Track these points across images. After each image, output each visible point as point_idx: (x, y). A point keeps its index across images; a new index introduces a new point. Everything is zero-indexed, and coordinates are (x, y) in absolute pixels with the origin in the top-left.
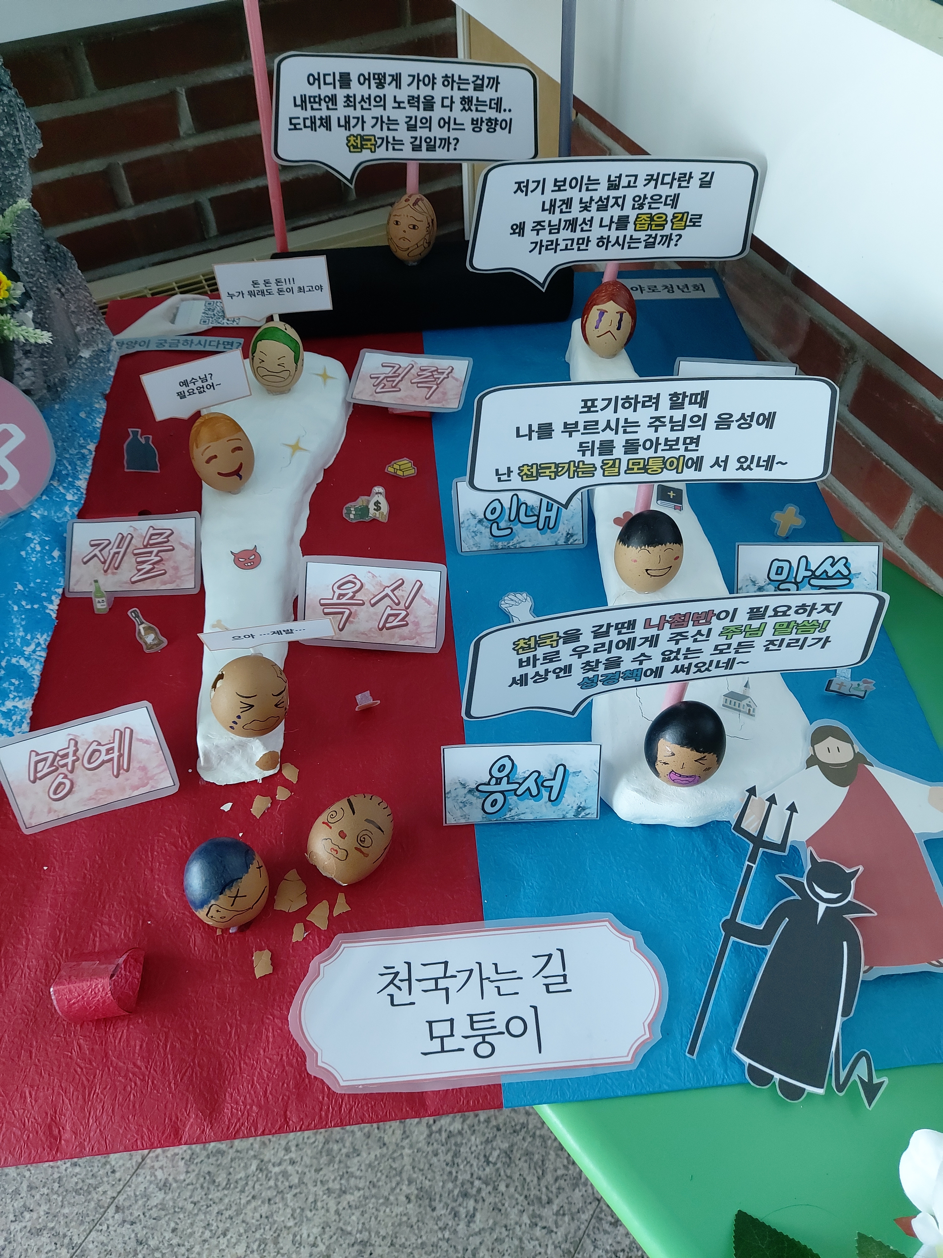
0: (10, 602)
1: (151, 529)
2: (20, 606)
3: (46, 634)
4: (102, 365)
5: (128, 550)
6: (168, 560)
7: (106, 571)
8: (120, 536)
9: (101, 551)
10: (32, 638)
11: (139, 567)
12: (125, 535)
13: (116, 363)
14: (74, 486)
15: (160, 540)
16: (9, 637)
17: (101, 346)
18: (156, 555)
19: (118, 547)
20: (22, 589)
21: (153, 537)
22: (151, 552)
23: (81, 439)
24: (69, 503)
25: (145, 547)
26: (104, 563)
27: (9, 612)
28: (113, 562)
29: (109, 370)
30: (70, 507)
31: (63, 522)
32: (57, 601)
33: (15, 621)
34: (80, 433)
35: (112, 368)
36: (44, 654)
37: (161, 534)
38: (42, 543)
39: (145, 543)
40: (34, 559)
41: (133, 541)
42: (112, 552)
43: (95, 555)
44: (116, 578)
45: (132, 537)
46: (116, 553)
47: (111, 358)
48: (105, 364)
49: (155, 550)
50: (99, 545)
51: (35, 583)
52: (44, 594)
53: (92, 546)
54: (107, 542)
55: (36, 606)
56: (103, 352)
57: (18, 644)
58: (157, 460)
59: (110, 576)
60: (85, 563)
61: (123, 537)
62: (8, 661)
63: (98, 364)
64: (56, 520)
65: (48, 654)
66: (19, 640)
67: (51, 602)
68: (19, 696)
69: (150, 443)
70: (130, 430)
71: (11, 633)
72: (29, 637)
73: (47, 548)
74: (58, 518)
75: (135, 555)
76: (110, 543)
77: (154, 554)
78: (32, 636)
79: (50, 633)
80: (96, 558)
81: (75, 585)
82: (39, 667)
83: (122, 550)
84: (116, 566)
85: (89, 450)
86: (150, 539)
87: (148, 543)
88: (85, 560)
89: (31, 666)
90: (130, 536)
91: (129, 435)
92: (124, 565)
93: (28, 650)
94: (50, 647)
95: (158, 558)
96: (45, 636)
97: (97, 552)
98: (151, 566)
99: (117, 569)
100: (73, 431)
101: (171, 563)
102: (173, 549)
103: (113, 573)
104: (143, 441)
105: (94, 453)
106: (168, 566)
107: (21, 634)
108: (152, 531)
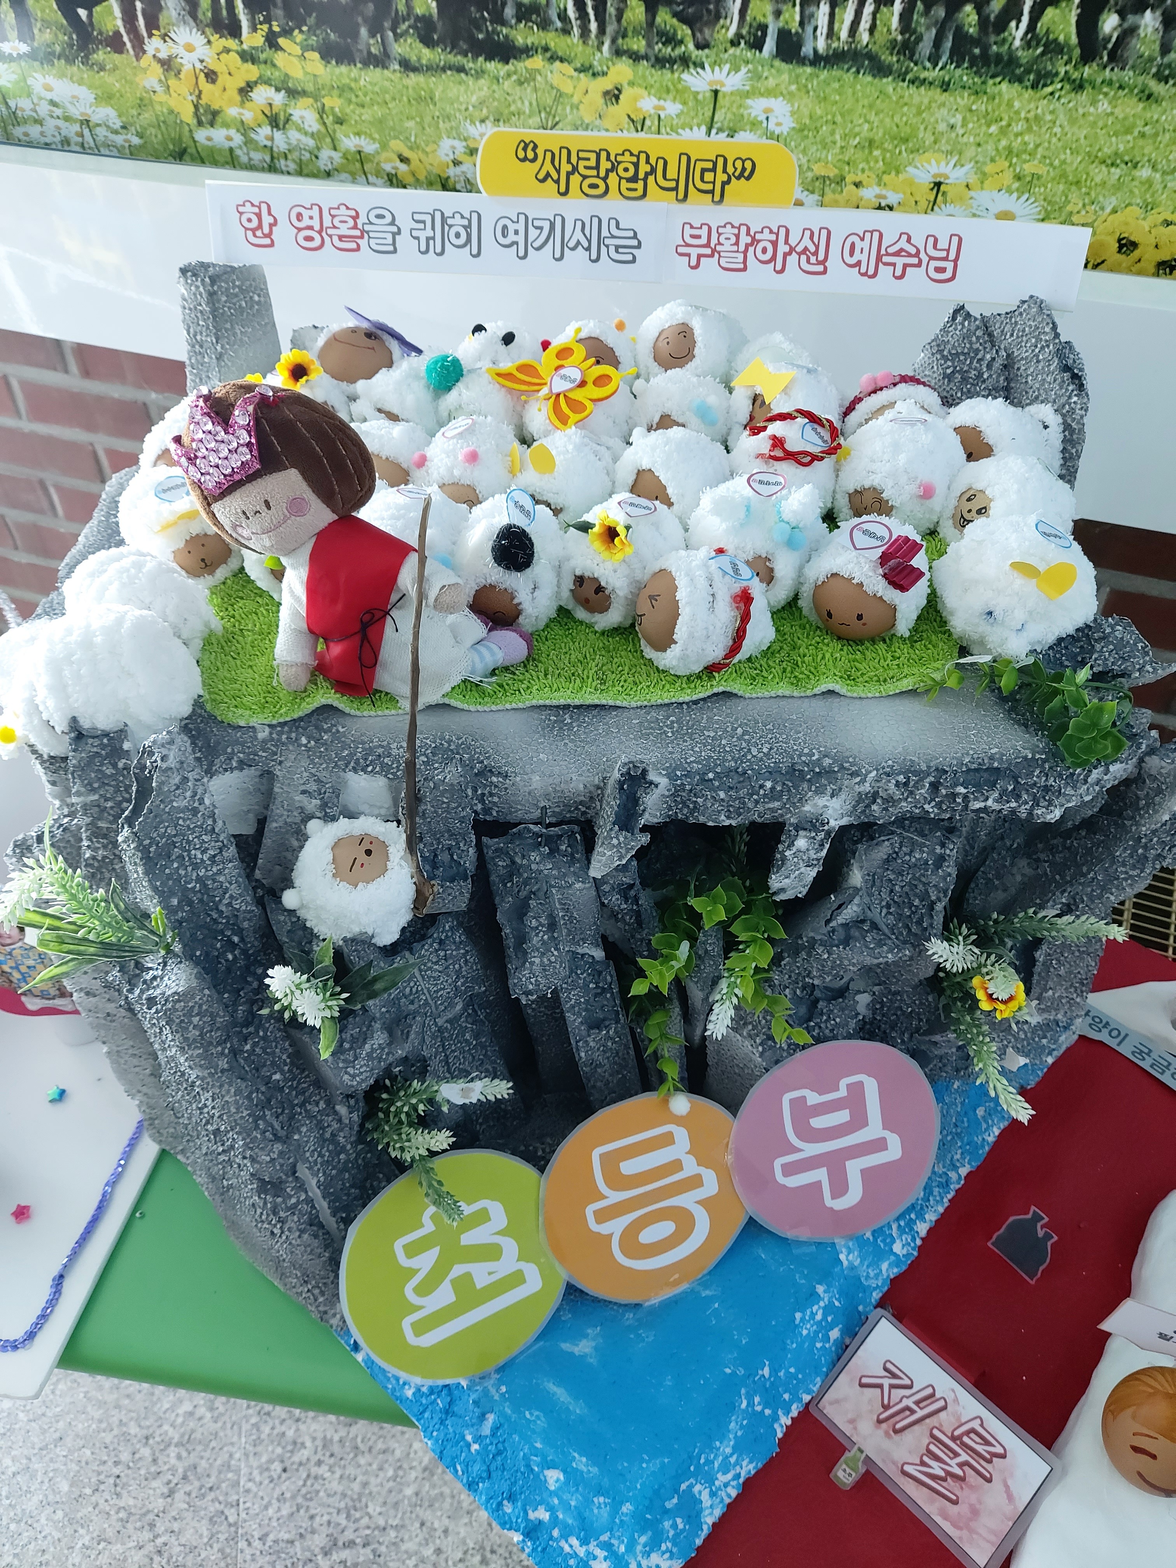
0: (743, 1391)
1: (978, 1421)
2: (751, 1404)
3: (754, 1464)
4: (1044, 1041)
5: (927, 1421)
6: (971, 1487)
7: (880, 1422)
8: (930, 1391)
9: (892, 1386)
10: (737, 1463)
11: (925, 1459)
12: (938, 1395)
13: (1064, 1048)
14: (911, 1229)
15: (979, 1448)
16: (712, 1449)
17: (1060, 1016)
18: (961, 1465)
19: (917, 1403)
20: (767, 1376)
21: (972, 1435)
22: (956, 1455)
23: (959, 1151)
24: (892, 1258)
25: (954, 1439)
26: (886, 1407)
27: (732, 1407)
28: (897, 1418)
29: (1050, 1054)
30: (890, 1265)
31: (869, 1286)
32: (794, 1413)
33: (732, 1425)
34: (962, 1142)
35: (1055, 1053)
36: (734, 1493)
37: (987, 1443)
38: (827, 1310)
39: (956, 1433)
40: (805, 1332)
41: (943, 1415)
42: (906, 1402)
43: (880, 1386)
44: (886, 1444)
45: (945, 1408)
46: (908, 1408)
47: (1062, 1038)
48: (1049, 1042)
49: (964, 1457)
50: (894, 1376)
51: (787, 1372)
52: (786, 1396)
53: (886, 1369)
54: (908, 1382)
55: (767, 1412)
56: (1058, 1025)
57: (716, 1465)
58: (1041, 1268)
59: (880, 1432)
60: (862, 1385)
61: (933, 1395)
62: (691, 1486)
63: (1040, 1039)
64: (863, 1279)
65: (738, 1495)
66: (721, 1458)
67: (787, 1412)
68: (671, 1552)
69: (1049, 1244)
70: (1033, 1208)
71: (718, 1443)
72: (733, 1460)
73: (829, 1319)
74: (868, 1277)
75: (932, 1436)
76: (910, 1387)
77: (959, 1460)
78: (737, 1460)
79: (760, 1465)
80: (878, 1391)
81: (831, 1404)
82: (718, 1512)
83: (920, 1413)
84: (898, 1426)
85: (960, 1176)
86: (967, 1433)
87: (960, 1437)
88: (864, 1380)
89: (711, 1506)
90: (941, 1403)
91: (1027, 1213)
92: (908, 1435)
93: (722, 1478)
94: (749, 1485)
95: (958, 1471)
96: (751, 1466)
97: (886, 1382)
98: (942, 1474)
99: (896, 1432)
100: (957, 1134)
101: (973, 1498)
102: (989, 1480)
103: (887, 1434)
104: (1041, 1233)
105: (962, 1182)
106: (966, 1496)
107: (728, 1450)
108: (976, 1425)
